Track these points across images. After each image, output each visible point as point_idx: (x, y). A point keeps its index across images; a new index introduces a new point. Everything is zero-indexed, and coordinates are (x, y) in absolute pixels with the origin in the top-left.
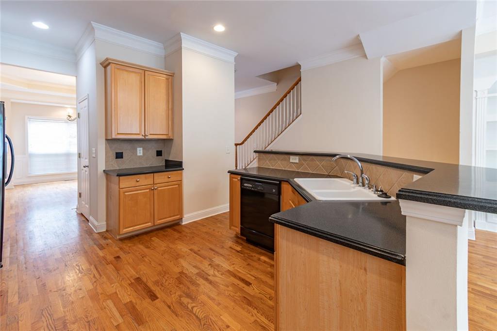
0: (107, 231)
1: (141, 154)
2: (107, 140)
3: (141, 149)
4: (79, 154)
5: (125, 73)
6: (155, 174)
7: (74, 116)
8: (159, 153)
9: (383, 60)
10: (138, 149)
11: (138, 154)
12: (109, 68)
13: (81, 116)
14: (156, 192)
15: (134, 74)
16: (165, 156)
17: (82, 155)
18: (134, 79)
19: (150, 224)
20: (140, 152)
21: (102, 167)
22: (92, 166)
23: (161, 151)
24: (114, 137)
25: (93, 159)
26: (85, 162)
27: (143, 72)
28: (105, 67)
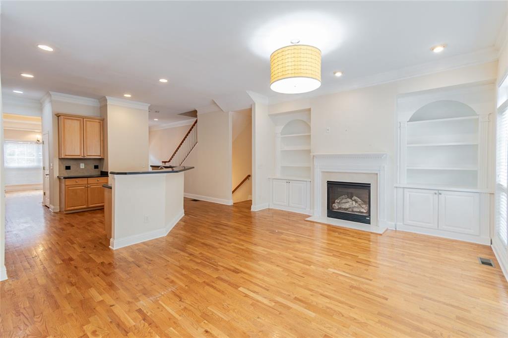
0: (60, 211)
1: (83, 167)
2: (59, 159)
3: (83, 164)
4: (44, 167)
5: (70, 120)
6: (89, 178)
7: (41, 141)
8: (96, 167)
9: (230, 113)
10: (81, 164)
11: (81, 167)
12: (60, 117)
13: (45, 143)
14: (89, 188)
15: (76, 121)
16: (100, 169)
17: (46, 169)
18: (76, 125)
19: (85, 206)
20: (82, 166)
21: (56, 174)
22: (51, 174)
23: (98, 166)
24: (63, 157)
25: (51, 170)
26: (47, 172)
27: (82, 119)
28: (58, 117)
